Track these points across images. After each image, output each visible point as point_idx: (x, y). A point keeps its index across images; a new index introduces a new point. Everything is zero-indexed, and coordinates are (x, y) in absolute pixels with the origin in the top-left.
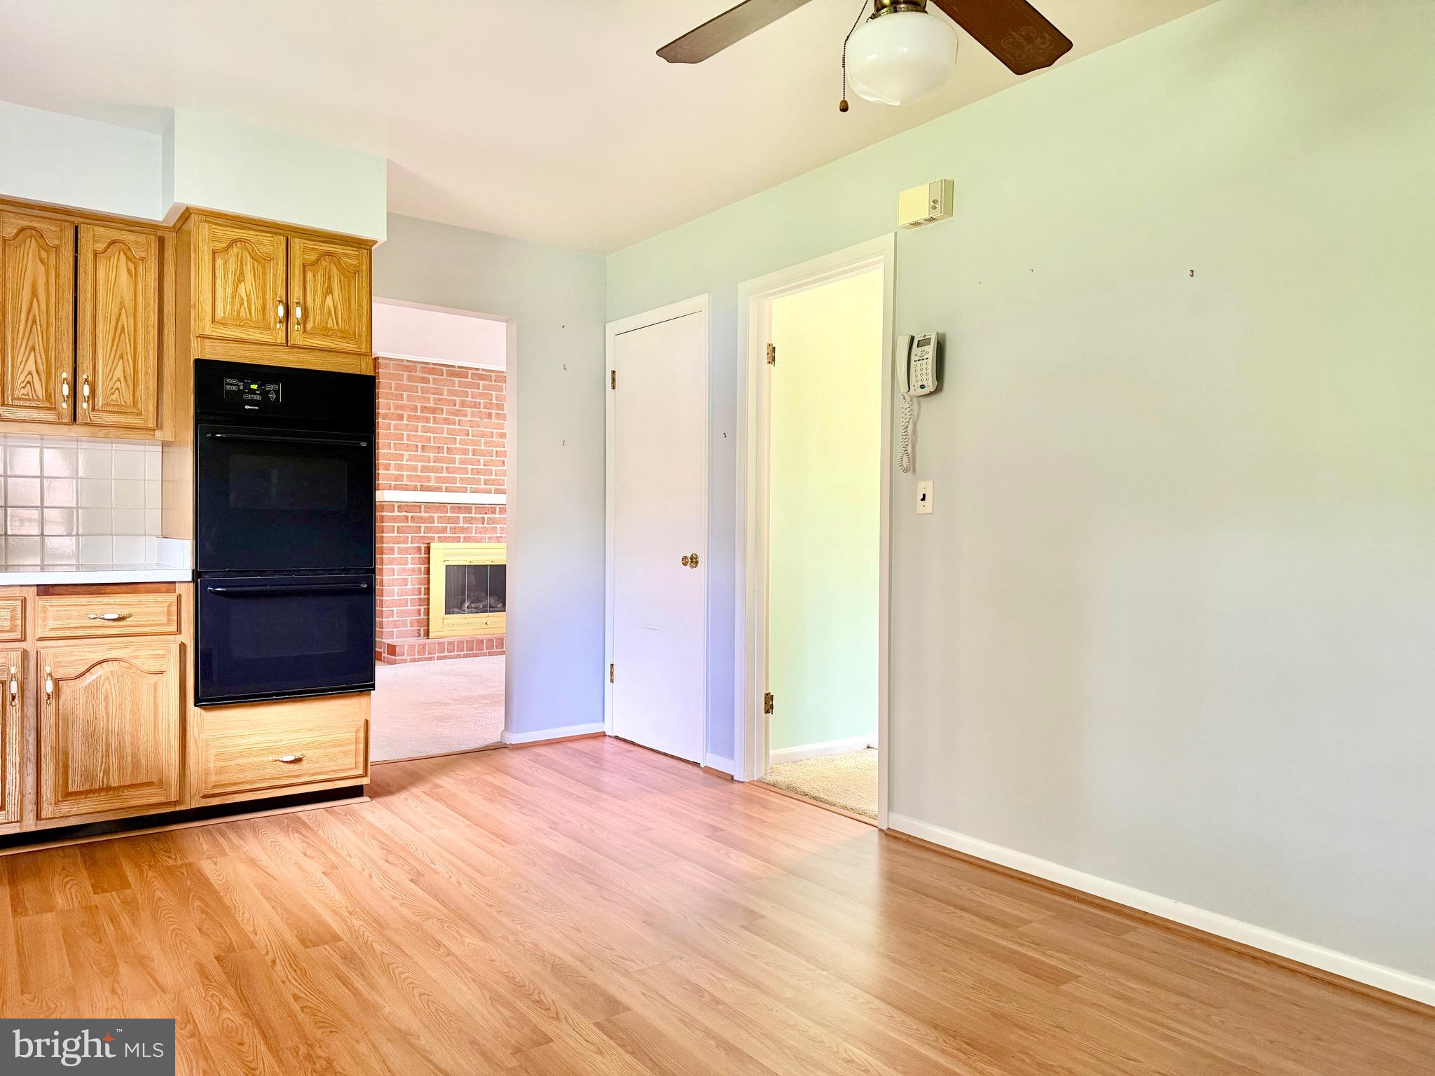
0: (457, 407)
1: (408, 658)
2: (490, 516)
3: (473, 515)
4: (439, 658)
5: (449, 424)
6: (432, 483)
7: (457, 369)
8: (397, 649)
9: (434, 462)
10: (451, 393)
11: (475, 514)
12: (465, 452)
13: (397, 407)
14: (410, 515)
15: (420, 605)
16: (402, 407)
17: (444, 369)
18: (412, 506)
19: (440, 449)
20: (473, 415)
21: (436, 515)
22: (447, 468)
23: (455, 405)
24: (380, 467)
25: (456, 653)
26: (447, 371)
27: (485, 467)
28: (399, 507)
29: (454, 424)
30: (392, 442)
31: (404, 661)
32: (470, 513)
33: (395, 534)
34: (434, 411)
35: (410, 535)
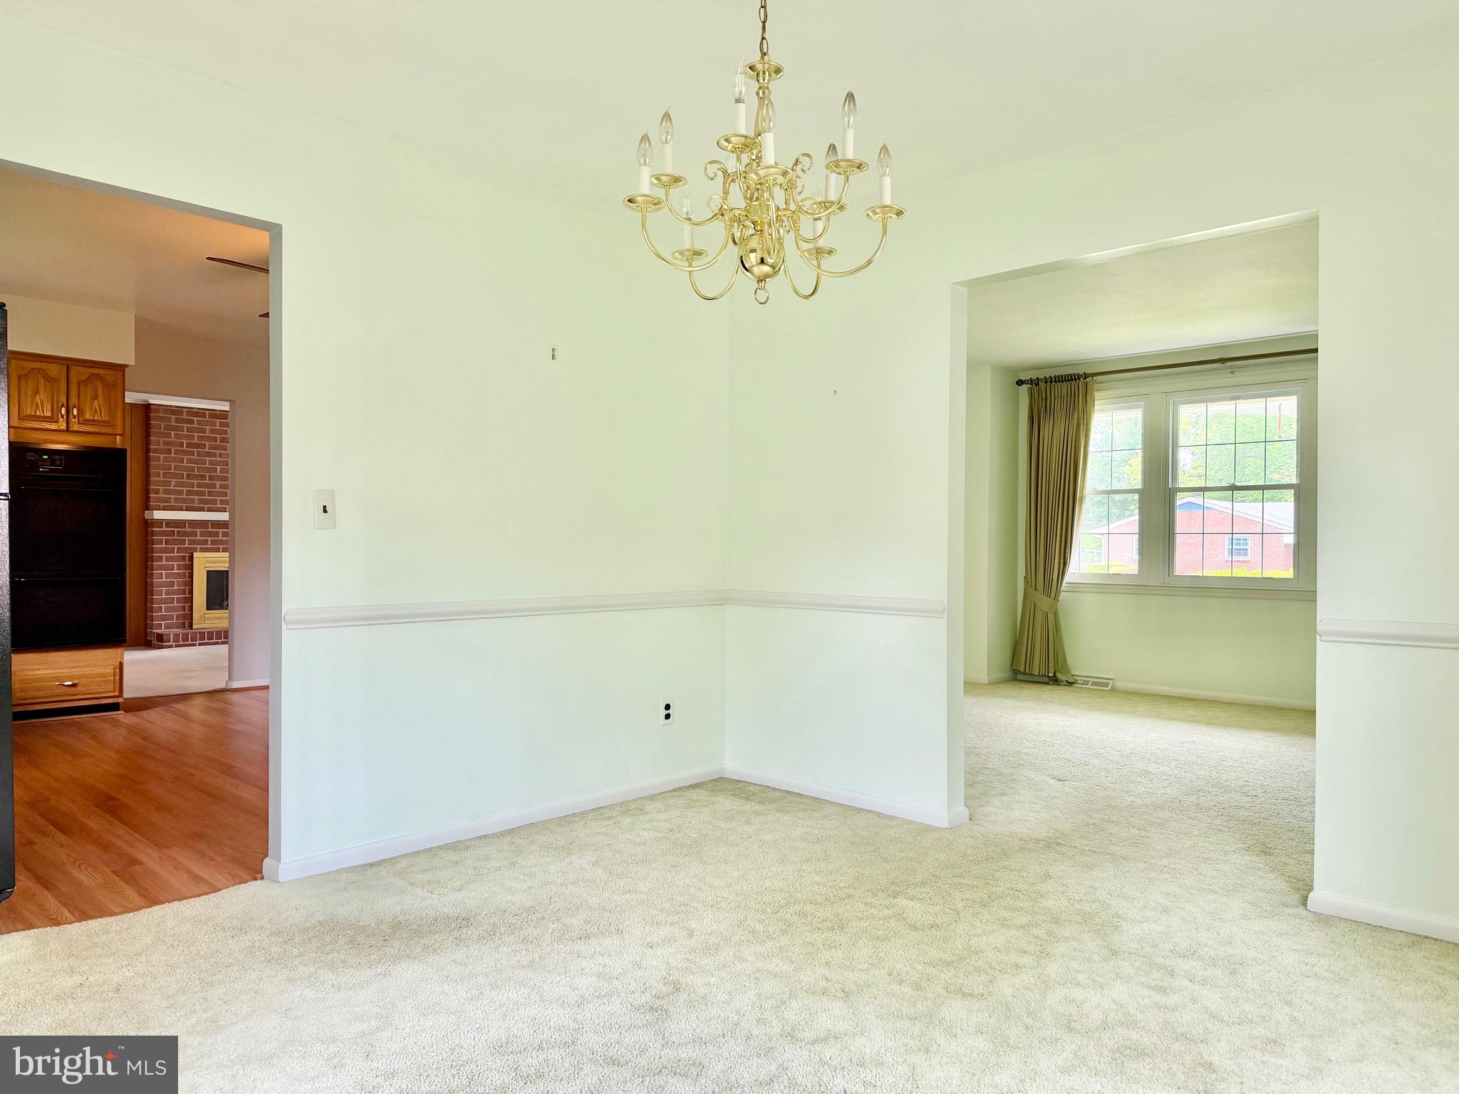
0: (218, 443)
1: (173, 644)
4: (200, 644)
5: (211, 457)
6: (196, 504)
8: (164, 637)
9: (197, 487)
10: (213, 431)
13: (166, 443)
14: (176, 530)
15: (185, 603)
16: (170, 444)
17: (207, 412)
18: (179, 523)
19: (203, 477)
21: (198, 530)
22: (209, 492)
23: (216, 441)
24: (151, 492)
25: (214, 640)
26: (210, 414)
28: (166, 524)
29: (216, 457)
30: (161, 471)
31: (171, 647)
33: (164, 546)
34: (197, 446)
35: (176, 547)
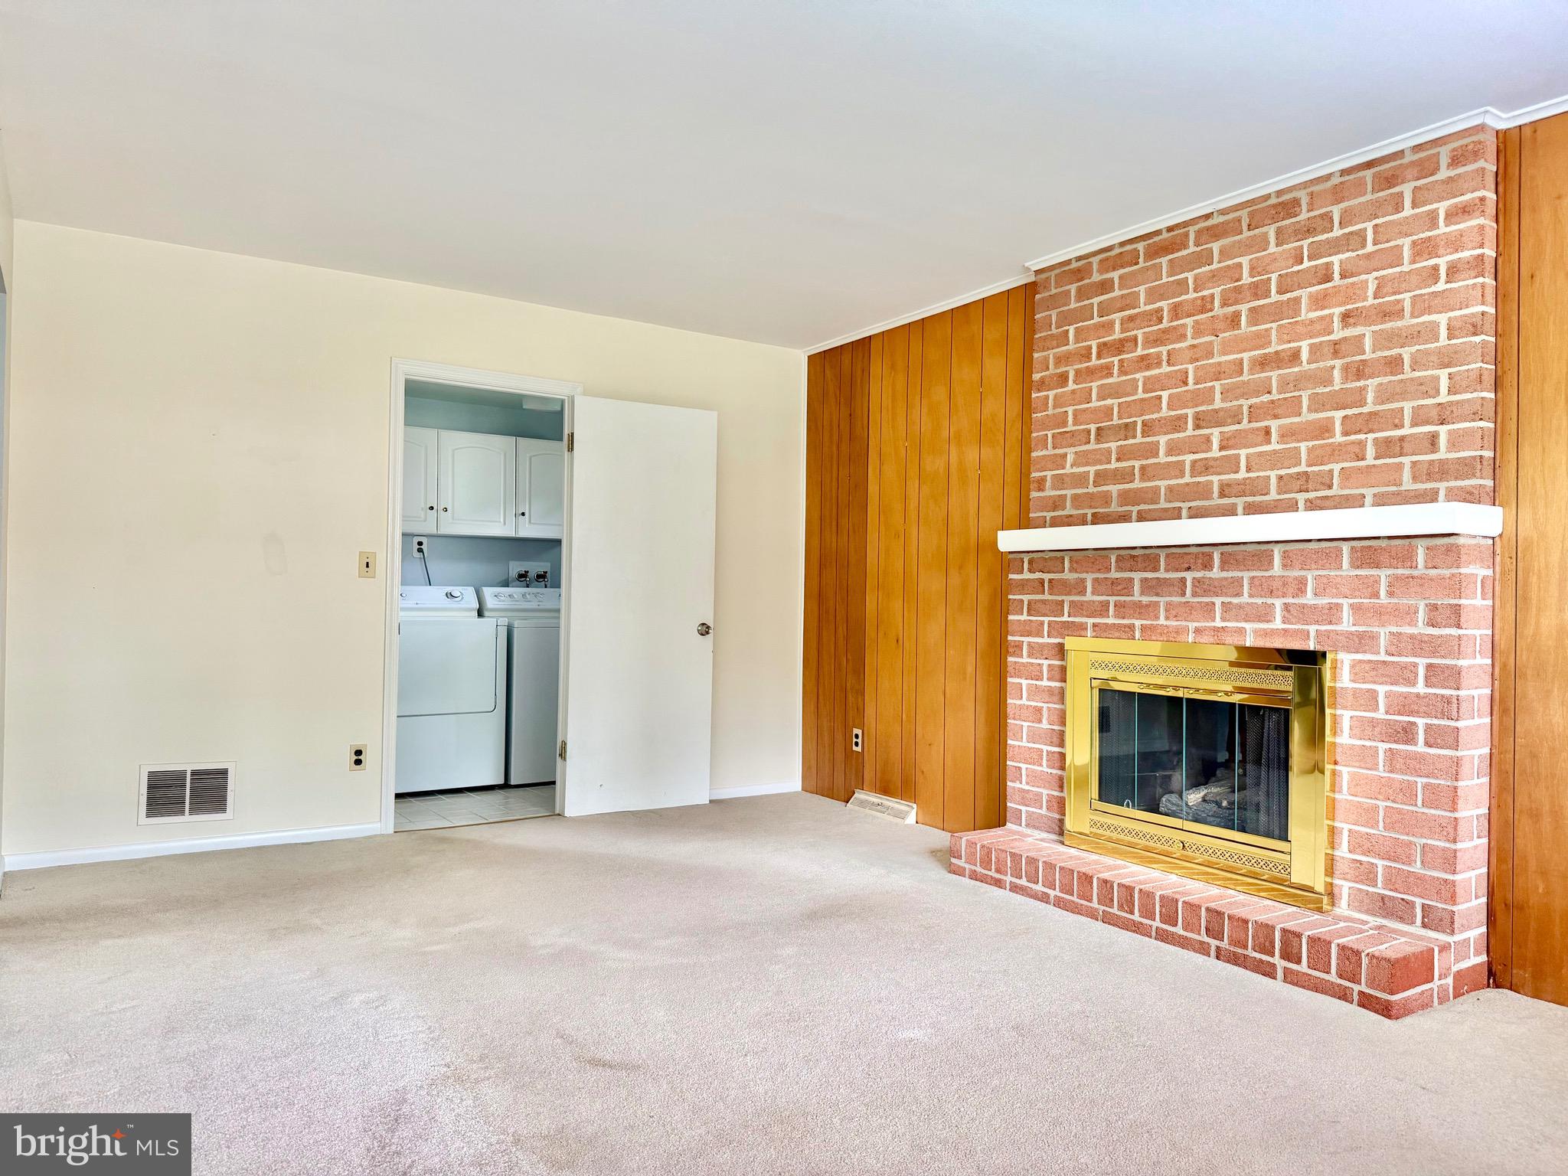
0: (1164, 324)
1: (967, 866)
2: (1199, 575)
3: (1162, 574)
4: (1013, 888)
5: (1148, 368)
6: (1114, 508)
7: (1165, 235)
9: (1118, 460)
10: (1152, 295)
11: (1167, 570)
12: (1178, 423)
13: (1059, 361)
14: (1047, 577)
16: (1067, 358)
17: (1140, 246)
18: (1051, 559)
19: (1128, 430)
20: (1198, 332)
21: (1090, 577)
22: (1141, 469)
23: (1161, 321)
24: (1032, 486)
26: (1147, 248)
27: (1224, 453)
28: (1030, 562)
29: (1160, 364)
30: (1050, 433)
31: (961, 872)
32: (1156, 569)
33: (1025, 617)
34: (1119, 347)
35: (1046, 619)
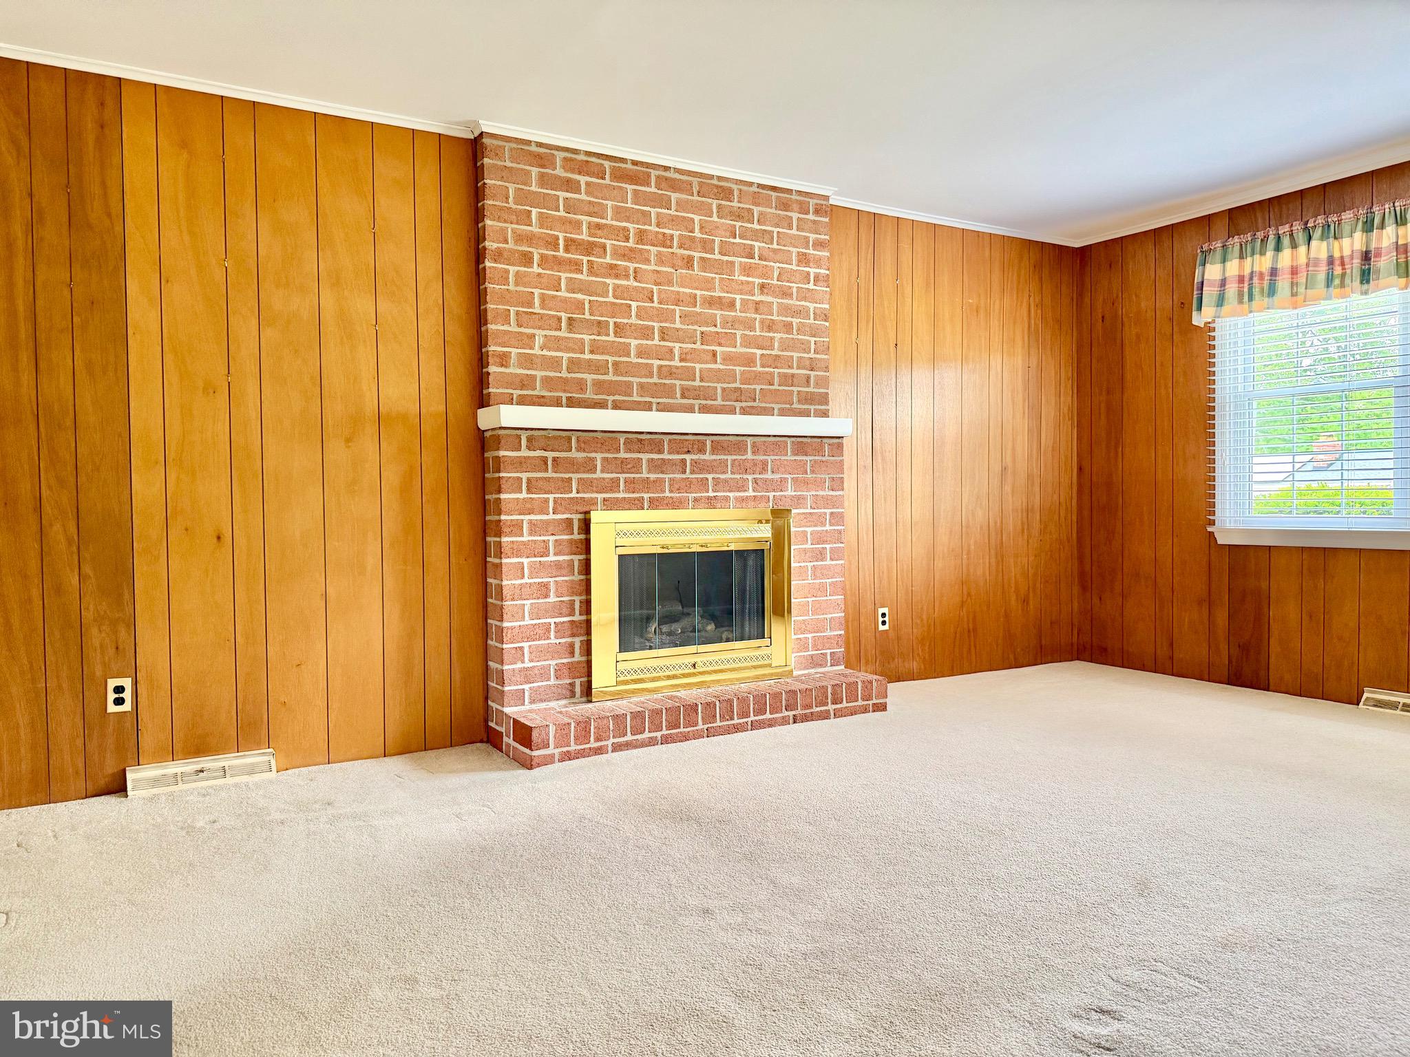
0: (631, 244)
1: (557, 751)
2: (695, 457)
3: (666, 456)
4: (617, 748)
5: (617, 276)
6: (589, 395)
7: (629, 166)
8: (535, 734)
9: (592, 352)
10: (619, 213)
11: (670, 453)
12: (646, 333)
13: (519, 238)
14: (550, 455)
15: (573, 635)
16: (530, 239)
17: (607, 164)
18: (555, 438)
19: (601, 326)
20: (661, 261)
21: (599, 456)
22: (615, 364)
23: (627, 240)
24: (491, 360)
25: (647, 735)
26: (613, 169)
27: (683, 364)
28: (529, 439)
29: (627, 277)
30: (513, 310)
31: (549, 760)
32: (660, 452)
33: (524, 495)
34: (589, 248)
35: (551, 497)
